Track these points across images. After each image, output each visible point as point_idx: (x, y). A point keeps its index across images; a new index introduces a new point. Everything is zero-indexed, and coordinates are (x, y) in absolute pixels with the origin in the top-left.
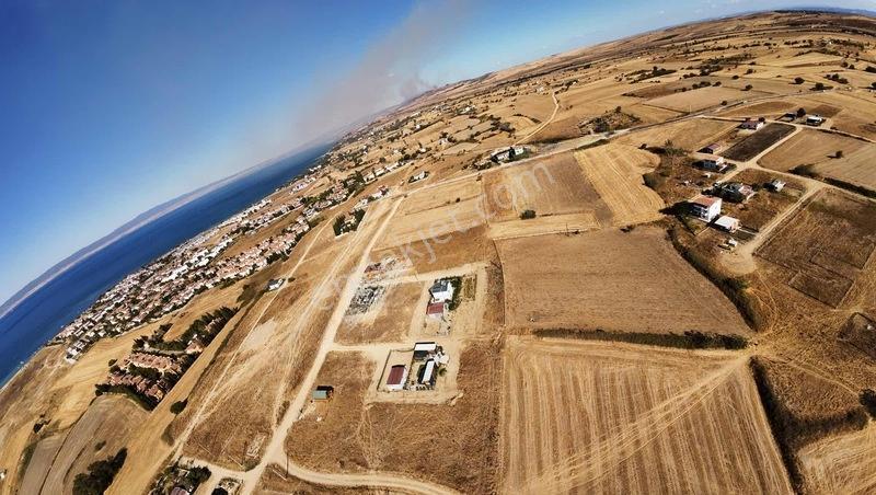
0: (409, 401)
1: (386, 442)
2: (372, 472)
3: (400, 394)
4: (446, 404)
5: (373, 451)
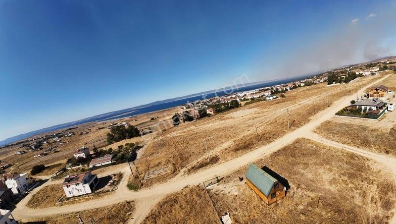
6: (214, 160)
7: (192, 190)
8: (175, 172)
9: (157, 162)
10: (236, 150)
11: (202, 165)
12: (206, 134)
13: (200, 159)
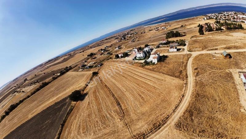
0: (238, 87)
1: (211, 81)
2: (194, 78)
3: (240, 83)
4: (241, 106)
5: (205, 78)
6: (216, 49)
7: (207, 54)
8: (203, 50)
9: (196, 47)
10: (225, 48)
11: (211, 50)
12: (217, 41)
13: (212, 48)
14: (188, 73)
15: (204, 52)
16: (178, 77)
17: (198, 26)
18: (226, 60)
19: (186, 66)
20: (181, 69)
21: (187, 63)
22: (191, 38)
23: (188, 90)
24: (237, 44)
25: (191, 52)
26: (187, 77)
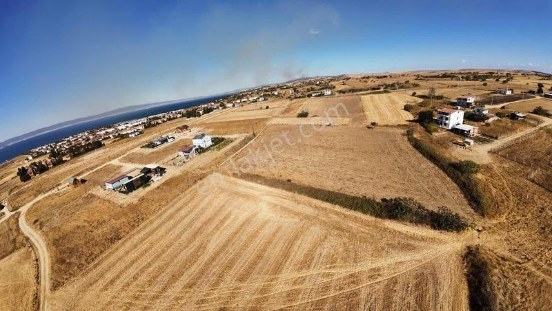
1: (65, 218)
2: (40, 232)
3: (109, 193)
6: (58, 185)
7: (46, 197)
8: (36, 197)
12: (57, 176)
13: (50, 188)
14: (27, 234)
15: (40, 197)
16: (15, 249)
17: (18, 174)
18: (79, 188)
19: (18, 229)
20: (12, 238)
21: (18, 226)
22: (9, 194)
23: (39, 249)
24: (92, 165)
25: (17, 209)
26: (28, 239)
